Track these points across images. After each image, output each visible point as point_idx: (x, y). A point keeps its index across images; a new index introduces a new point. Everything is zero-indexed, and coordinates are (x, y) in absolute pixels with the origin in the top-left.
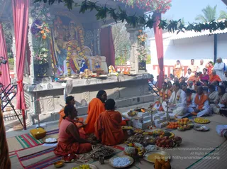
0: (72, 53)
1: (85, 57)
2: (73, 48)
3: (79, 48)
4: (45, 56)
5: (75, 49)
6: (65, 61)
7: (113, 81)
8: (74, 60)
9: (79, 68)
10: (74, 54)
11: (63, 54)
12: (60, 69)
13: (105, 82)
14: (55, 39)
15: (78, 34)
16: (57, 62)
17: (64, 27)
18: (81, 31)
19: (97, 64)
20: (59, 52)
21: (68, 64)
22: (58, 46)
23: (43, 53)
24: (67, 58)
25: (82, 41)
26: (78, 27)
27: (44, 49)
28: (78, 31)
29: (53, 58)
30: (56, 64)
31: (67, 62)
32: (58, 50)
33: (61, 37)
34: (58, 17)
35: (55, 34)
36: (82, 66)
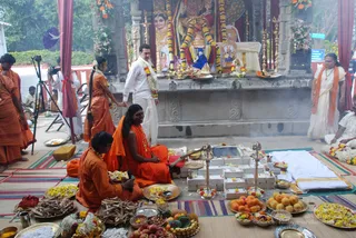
2: (196, 29)
3: (205, 29)
7: (224, 87)
8: (192, 48)
13: (206, 87)
19: (227, 56)
21: (182, 56)
23: (103, 39)
24: (183, 45)
25: (223, 17)
28: (217, 1)
29: (173, 44)
30: (176, 54)
31: (182, 52)
32: (182, 33)
33: (193, 13)
35: (182, 8)
36: (197, 58)
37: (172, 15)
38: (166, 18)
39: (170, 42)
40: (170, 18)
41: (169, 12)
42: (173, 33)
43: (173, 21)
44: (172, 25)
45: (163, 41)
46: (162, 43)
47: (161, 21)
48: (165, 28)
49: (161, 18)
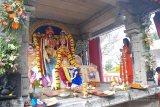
0: (62, 61)
1: (77, 66)
2: (64, 56)
3: (70, 56)
4: (12, 58)
5: (66, 56)
6: (54, 71)
8: (65, 69)
9: (70, 79)
10: (65, 62)
11: (53, 62)
12: (48, 78)
14: (46, 47)
15: (69, 43)
17: (56, 36)
18: (72, 40)
19: (92, 74)
20: (49, 60)
21: (57, 74)
22: (48, 54)
24: (57, 66)
25: (73, 50)
26: (69, 36)
27: (12, 47)
28: (69, 40)
29: (41, 66)
30: (43, 73)
31: (56, 72)
32: (47, 58)
33: (51, 46)
34: (50, 27)
35: (46, 42)
36: (75, 76)
37: (40, 46)
38: (34, 47)
39: (39, 64)
40: (37, 47)
41: (36, 43)
42: (41, 58)
43: (41, 50)
44: (40, 52)
45: (33, 63)
46: (32, 65)
47: (31, 49)
48: (34, 54)
49: (31, 47)
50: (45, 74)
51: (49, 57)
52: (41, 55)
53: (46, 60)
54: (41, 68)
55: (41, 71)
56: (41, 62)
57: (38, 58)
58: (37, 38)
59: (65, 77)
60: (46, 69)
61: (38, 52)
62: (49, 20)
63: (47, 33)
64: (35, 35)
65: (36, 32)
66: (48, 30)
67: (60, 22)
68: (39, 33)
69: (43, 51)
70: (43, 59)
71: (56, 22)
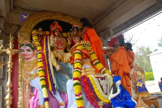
2: (85, 56)
3: (94, 57)
5: (88, 57)
6: (70, 83)
12: (58, 97)
14: (52, 49)
16: (53, 85)
17: (65, 34)
21: (77, 90)
22: (57, 58)
29: (46, 76)
30: (50, 89)
31: (75, 85)
32: (55, 64)
33: (60, 47)
34: (56, 22)
35: (52, 41)
36: (119, 91)
37: (42, 45)
38: (34, 49)
39: (41, 73)
40: (39, 48)
41: (37, 43)
42: (45, 64)
43: (44, 51)
44: (43, 55)
45: (32, 73)
46: (31, 75)
47: (28, 50)
48: (34, 58)
49: (28, 48)
50: (54, 89)
51: (58, 63)
52: (45, 60)
53: (54, 68)
54: (46, 80)
55: (47, 86)
56: (45, 71)
57: (40, 64)
58: (38, 35)
59: (94, 93)
60: (55, 82)
61: (40, 56)
62: (54, 13)
63: (53, 29)
64: (34, 32)
65: (36, 28)
66: (54, 25)
67: (70, 16)
68: (40, 29)
69: (47, 52)
70: (49, 65)
71: (64, 15)
